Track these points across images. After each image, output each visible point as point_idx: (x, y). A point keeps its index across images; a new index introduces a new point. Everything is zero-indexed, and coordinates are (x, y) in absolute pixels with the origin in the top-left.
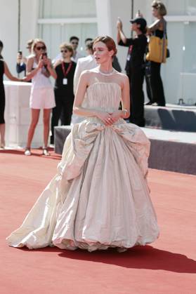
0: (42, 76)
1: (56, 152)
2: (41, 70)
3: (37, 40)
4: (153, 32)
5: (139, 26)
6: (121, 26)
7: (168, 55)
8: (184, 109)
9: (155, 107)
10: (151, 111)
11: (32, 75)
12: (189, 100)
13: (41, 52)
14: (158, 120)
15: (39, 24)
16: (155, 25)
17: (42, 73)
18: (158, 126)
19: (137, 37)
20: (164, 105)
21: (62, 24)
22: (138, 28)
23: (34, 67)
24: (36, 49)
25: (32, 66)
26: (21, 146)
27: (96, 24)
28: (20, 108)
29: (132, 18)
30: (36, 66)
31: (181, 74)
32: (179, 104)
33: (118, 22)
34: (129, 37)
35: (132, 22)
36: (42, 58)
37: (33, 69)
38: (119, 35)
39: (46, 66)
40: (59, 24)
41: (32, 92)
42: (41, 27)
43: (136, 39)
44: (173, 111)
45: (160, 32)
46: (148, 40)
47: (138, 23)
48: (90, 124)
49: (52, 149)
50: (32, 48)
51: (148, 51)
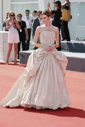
0: (13, 28)
1: (20, 63)
2: (13, 25)
3: (10, 12)
4: (64, 7)
5: (58, 4)
6: (49, 5)
7: (71, 18)
8: (79, 42)
9: (65, 42)
10: (64, 44)
11: (9, 28)
12: (81, 38)
13: (13, 17)
14: (67, 47)
15: (11, 5)
16: (65, 4)
17: (13, 27)
18: (67, 50)
19: (56, 10)
20: (70, 41)
21: (22, 4)
22: (57, 6)
23: (10, 24)
24: (10, 16)
25: (9, 24)
26: (4, 60)
27: (38, 4)
28: (3, 43)
29: (54, 1)
30: (10, 23)
31: (77, 26)
32: (76, 40)
33: (48, 3)
34: (53, 10)
35: (54, 3)
36: (13, 20)
37: (9, 25)
38: (48, 9)
39: (15, 24)
40: (21, 4)
41: (9, 35)
42: (12, 6)
43: (56, 11)
44: (74, 43)
45: (67, 7)
46: (62, 11)
47: (57, 4)
48: (41, 51)
49: (18, 62)
50: (9, 15)
51: (62, 16)
